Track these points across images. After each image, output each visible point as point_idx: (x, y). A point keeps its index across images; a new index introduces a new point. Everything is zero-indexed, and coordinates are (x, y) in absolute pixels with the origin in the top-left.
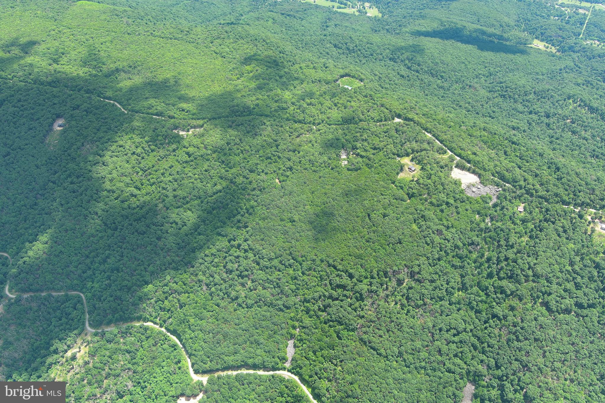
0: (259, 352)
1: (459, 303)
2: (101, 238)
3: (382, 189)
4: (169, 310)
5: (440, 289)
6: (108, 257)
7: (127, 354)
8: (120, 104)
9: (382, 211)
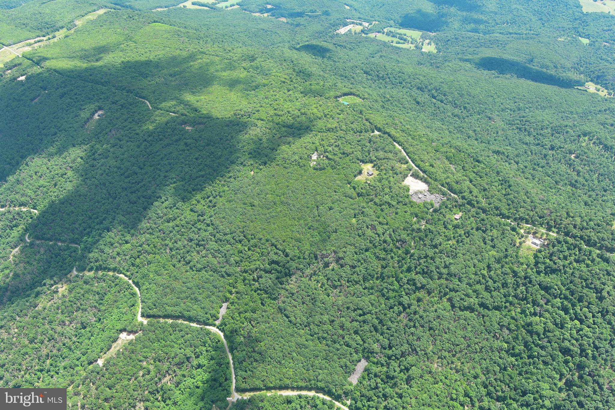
0: (195, 307)
1: (372, 288)
2: (104, 204)
3: (338, 187)
4: (138, 266)
5: (358, 275)
6: (104, 219)
7: (97, 296)
8: (150, 103)
9: (330, 205)
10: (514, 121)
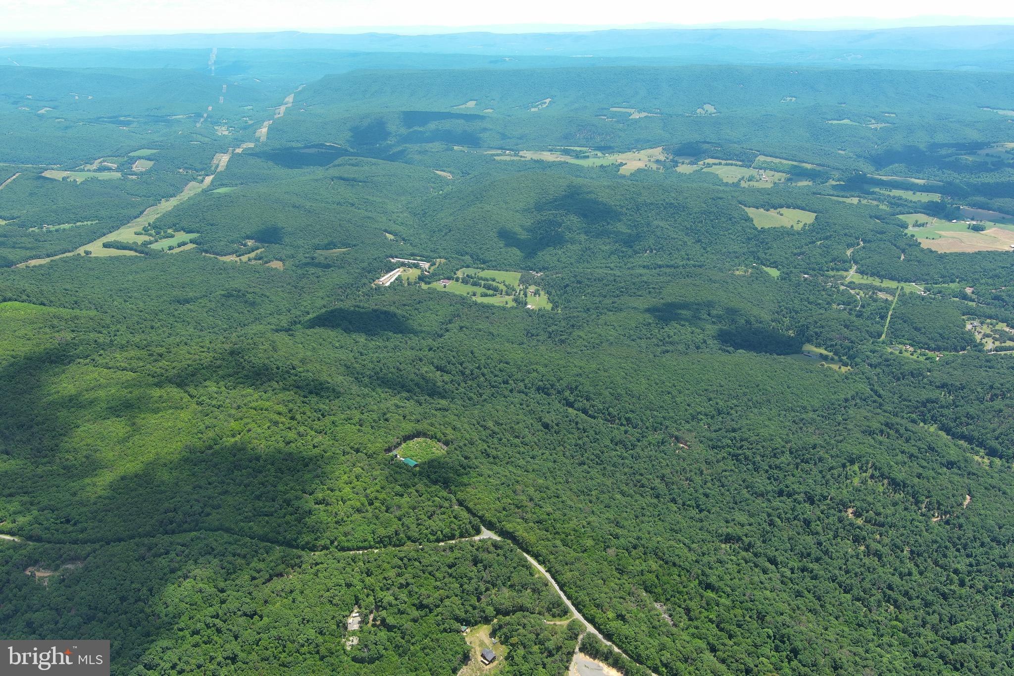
10: (720, 440)
